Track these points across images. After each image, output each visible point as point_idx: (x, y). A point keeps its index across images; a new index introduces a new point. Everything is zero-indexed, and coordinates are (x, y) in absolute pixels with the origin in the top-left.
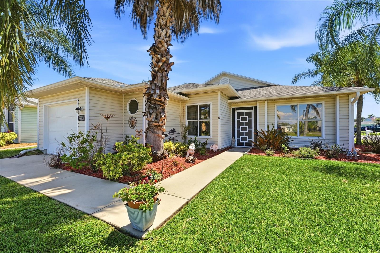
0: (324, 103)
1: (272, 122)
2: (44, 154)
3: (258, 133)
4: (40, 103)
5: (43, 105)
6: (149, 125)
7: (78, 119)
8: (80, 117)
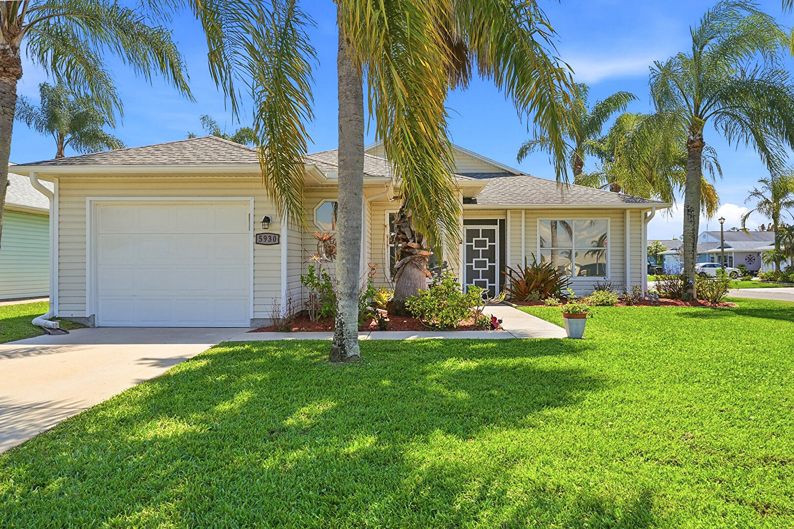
0: (609, 220)
1: (532, 250)
2: (88, 327)
3: (510, 271)
4: (62, 192)
5: (88, 199)
6: (411, 254)
7: (252, 239)
8: (262, 238)
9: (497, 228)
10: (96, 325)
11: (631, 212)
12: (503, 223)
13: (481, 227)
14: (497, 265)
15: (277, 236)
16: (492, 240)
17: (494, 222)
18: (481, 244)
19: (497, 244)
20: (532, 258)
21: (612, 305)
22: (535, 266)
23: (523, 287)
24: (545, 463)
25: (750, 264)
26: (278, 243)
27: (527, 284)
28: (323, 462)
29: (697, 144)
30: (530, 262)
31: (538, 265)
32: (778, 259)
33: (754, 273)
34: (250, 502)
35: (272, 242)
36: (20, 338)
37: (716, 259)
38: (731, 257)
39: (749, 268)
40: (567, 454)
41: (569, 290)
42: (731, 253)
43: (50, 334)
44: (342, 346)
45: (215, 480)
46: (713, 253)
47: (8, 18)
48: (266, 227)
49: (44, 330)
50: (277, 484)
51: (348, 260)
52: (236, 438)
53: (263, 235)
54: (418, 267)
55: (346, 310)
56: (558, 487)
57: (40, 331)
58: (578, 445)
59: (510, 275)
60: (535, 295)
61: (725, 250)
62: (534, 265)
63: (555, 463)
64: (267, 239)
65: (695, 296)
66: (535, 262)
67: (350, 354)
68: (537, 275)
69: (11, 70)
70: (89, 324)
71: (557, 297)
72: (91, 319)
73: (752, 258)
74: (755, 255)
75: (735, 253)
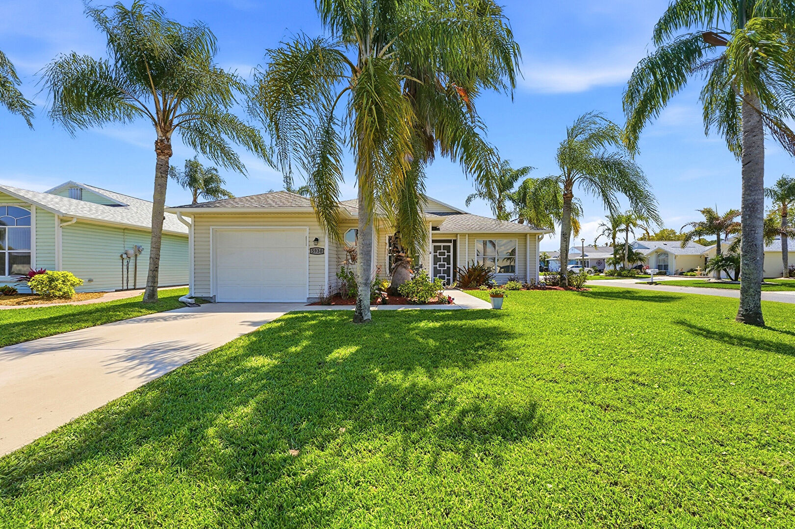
0: (517, 240)
1: (472, 257)
3: (459, 270)
4: (196, 224)
5: (211, 228)
6: (401, 260)
7: (308, 251)
8: (314, 250)
9: (451, 245)
10: (217, 301)
11: (530, 236)
12: (455, 241)
13: (442, 244)
14: (451, 266)
15: (322, 249)
16: (449, 252)
17: (450, 241)
18: (442, 254)
19: (451, 254)
20: (472, 262)
21: (518, 290)
22: (474, 267)
23: (467, 279)
24: (479, 381)
25: (599, 265)
26: (323, 254)
27: (469, 277)
28: (350, 381)
29: (569, 195)
30: (471, 264)
32: (616, 262)
33: (601, 271)
34: (307, 404)
35: (320, 253)
37: (579, 262)
38: (588, 262)
39: (598, 268)
40: (492, 376)
41: (493, 281)
42: (588, 259)
43: (189, 306)
44: (361, 314)
45: (286, 392)
46: (577, 259)
47: (164, 122)
48: (316, 244)
49: (186, 304)
50: (322, 394)
51: (364, 263)
52: (299, 367)
54: (405, 268)
55: (363, 293)
56: (486, 395)
57: (183, 304)
58: (498, 371)
59: (459, 272)
60: (474, 283)
61: (585, 257)
63: (485, 381)
64: (316, 251)
65: (567, 284)
66: (474, 265)
67: (365, 318)
68: (475, 272)
69: (166, 151)
70: (212, 301)
71: (486, 285)
72: (214, 298)
73: (600, 262)
74: (602, 261)
75: (591, 259)
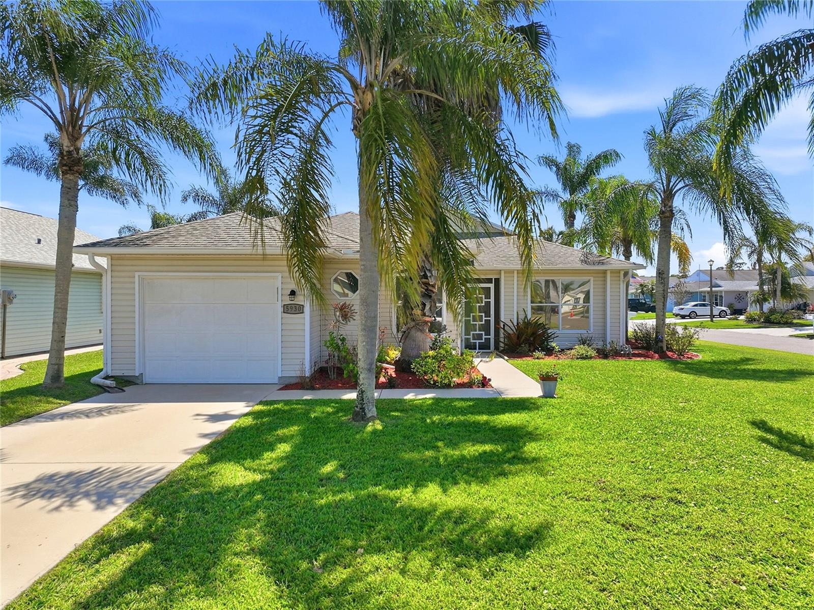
0: (592, 279)
1: (524, 306)
2: (138, 384)
3: (504, 325)
4: (114, 268)
5: (137, 274)
6: (415, 320)
7: (280, 309)
8: (289, 308)
9: (492, 286)
10: (144, 382)
11: (611, 273)
12: (497, 282)
13: (478, 286)
14: (492, 319)
15: (302, 307)
16: (488, 296)
17: (489, 281)
18: (478, 300)
19: (492, 300)
20: (523, 313)
21: (591, 358)
22: (526, 321)
23: (515, 339)
24: (504, 500)
25: (739, 302)
26: (303, 313)
27: (518, 338)
28: (360, 501)
29: (668, 214)
30: (522, 317)
31: (529, 319)
32: (761, 299)
33: (739, 312)
35: (297, 312)
36: (87, 397)
37: (707, 298)
38: (721, 296)
39: (738, 306)
41: (554, 345)
42: (721, 292)
43: (109, 392)
44: (363, 409)
46: (705, 292)
47: (72, 124)
48: (293, 299)
49: (103, 388)
51: (367, 343)
52: (298, 485)
53: (290, 306)
54: (421, 331)
55: (365, 382)
57: (100, 389)
59: (504, 329)
60: (525, 347)
61: (713, 289)
62: (525, 319)
63: (510, 500)
64: (292, 309)
65: (665, 349)
66: (526, 317)
67: (369, 415)
68: (527, 329)
70: (138, 381)
71: (543, 350)
72: (140, 378)
73: (741, 296)
74: (745, 295)
75: (726, 292)
